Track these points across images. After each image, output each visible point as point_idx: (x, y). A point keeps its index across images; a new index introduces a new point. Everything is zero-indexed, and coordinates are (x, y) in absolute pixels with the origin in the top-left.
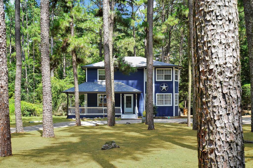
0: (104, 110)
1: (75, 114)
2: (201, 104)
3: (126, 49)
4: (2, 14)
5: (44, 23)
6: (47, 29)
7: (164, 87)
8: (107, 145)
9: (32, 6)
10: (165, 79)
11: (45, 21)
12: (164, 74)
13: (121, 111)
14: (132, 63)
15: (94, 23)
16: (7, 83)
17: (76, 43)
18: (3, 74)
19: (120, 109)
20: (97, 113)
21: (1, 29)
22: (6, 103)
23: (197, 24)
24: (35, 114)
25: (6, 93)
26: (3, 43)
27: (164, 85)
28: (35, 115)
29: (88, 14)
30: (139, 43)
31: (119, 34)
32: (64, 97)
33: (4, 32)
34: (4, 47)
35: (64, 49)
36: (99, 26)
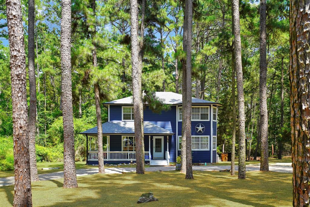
0: (130, 154)
1: (98, 159)
2: (303, 151)
3: (153, 83)
4: (22, 38)
5: (65, 50)
6: (69, 58)
7: (200, 128)
8: (144, 198)
9: (43, 31)
10: (201, 119)
11: (67, 49)
12: (200, 113)
13: (150, 157)
14: (164, 100)
15: (116, 52)
16: (27, 123)
17: (100, 76)
18: (23, 112)
19: (149, 153)
20: (123, 158)
21: (20, 57)
22: (26, 146)
23: (298, 50)
24: (47, 159)
25: (25, 135)
26: (22, 74)
27: (200, 126)
28: (47, 161)
29: (109, 41)
30: (169, 76)
31: (145, 65)
32: (82, 140)
33: (24, 60)
34: (24, 79)
35: (85, 82)
36: (123, 56)
